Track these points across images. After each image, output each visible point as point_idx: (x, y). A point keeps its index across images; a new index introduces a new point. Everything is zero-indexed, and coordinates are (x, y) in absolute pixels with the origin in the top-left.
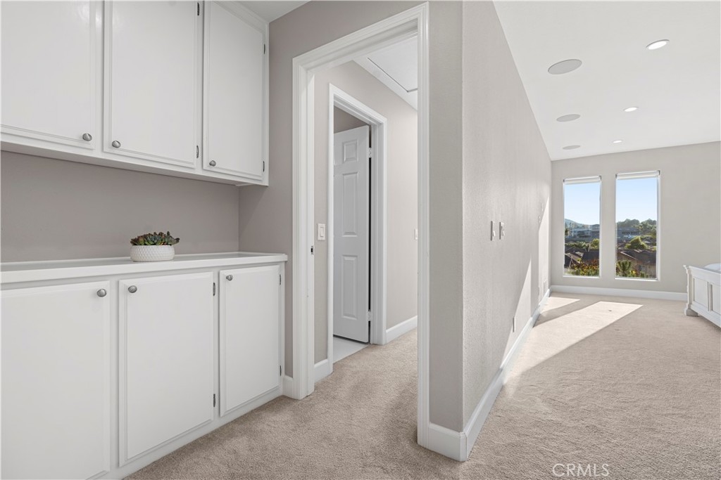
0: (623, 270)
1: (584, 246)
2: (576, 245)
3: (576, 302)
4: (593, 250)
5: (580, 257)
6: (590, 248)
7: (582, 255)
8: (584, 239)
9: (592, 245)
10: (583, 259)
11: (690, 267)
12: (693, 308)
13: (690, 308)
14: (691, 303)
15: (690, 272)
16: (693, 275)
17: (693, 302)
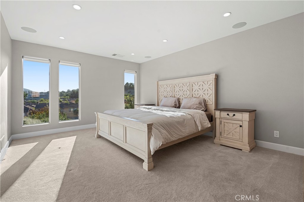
0: (63, 116)
1: (36, 102)
2: (32, 102)
3: (37, 144)
4: (40, 103)
5: (34, 107)
6: (39, 102)
7: (35, 106)
8: (36, 98)
9: (40, 102)
10: (36, 108)
11: (98, 113)
12: (99, 134)
13: (98, 134)
14: (98, 131)
15: (97, 115)
16: (99, 117)
17: (99, 131)
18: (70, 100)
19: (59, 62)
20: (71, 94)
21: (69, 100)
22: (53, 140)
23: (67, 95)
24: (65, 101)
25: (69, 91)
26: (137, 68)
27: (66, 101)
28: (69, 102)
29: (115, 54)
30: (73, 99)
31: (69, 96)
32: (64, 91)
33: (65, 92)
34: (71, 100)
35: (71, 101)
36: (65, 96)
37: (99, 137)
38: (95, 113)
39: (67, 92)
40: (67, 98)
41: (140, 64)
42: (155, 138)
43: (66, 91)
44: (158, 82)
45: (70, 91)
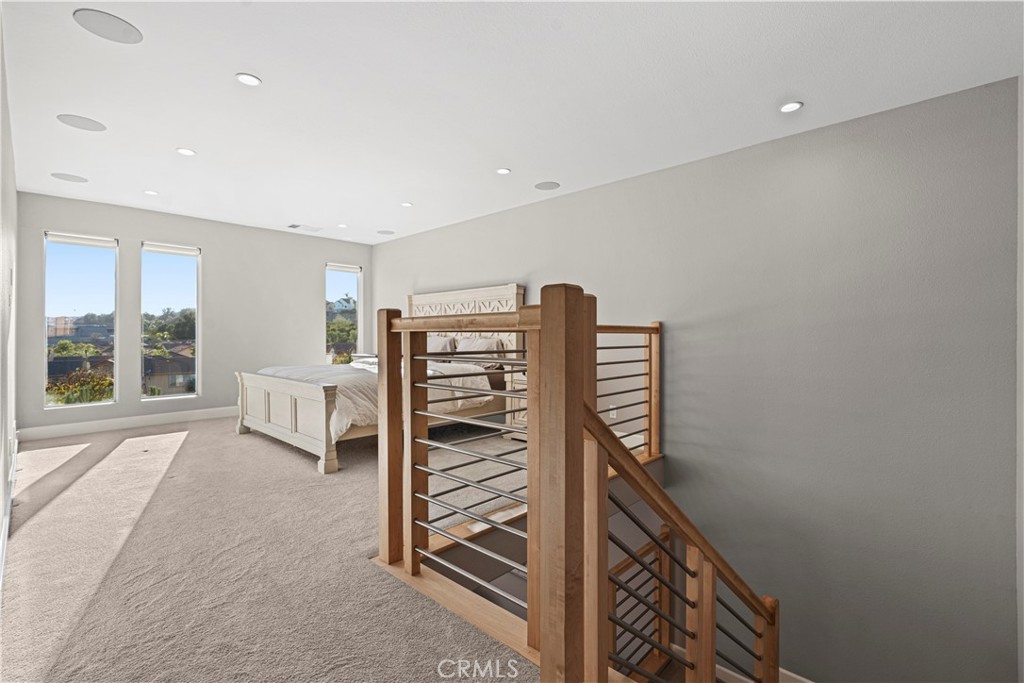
3: (90, 446)
11: (243, 374)
12: (246, 423)
13: (242, 425)
14: (243, 418)
15: (242, 380)
16: (246, 383)
17: (246, 417)
18: (173, 346)
19: (142, 244)
20: (178, 326)
21: (167, 346)
22: (127, 440)
23: (162, 329)
24: (156, 348)
25: (167, 314)
26: (365, 256)
27: (160, 348)
28: (171, 353)
29: (296, 224)
30: (184, 344)
31: (168, 330)
32: (151, 313)
33: (153, 316)
34: (178, 345)
35: (174, 350)
36: (154, 333)
37: (246, 431)
38: (236, 373)
39: (162, 318)
40: (163, 338)
41: (372, 246)
42: (339, 413)
43: (158, 313)
44: (410, 297)
45: (172, 314)
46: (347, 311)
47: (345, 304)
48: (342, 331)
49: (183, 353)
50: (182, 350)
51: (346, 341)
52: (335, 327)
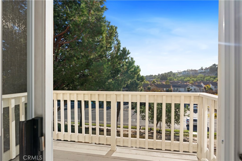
46: (202, 72)
47: (201, 70)
48: (202, 78)
49: (163, 83)
50: (163, 82)
51: (203, 81)
52: (199, 77)
